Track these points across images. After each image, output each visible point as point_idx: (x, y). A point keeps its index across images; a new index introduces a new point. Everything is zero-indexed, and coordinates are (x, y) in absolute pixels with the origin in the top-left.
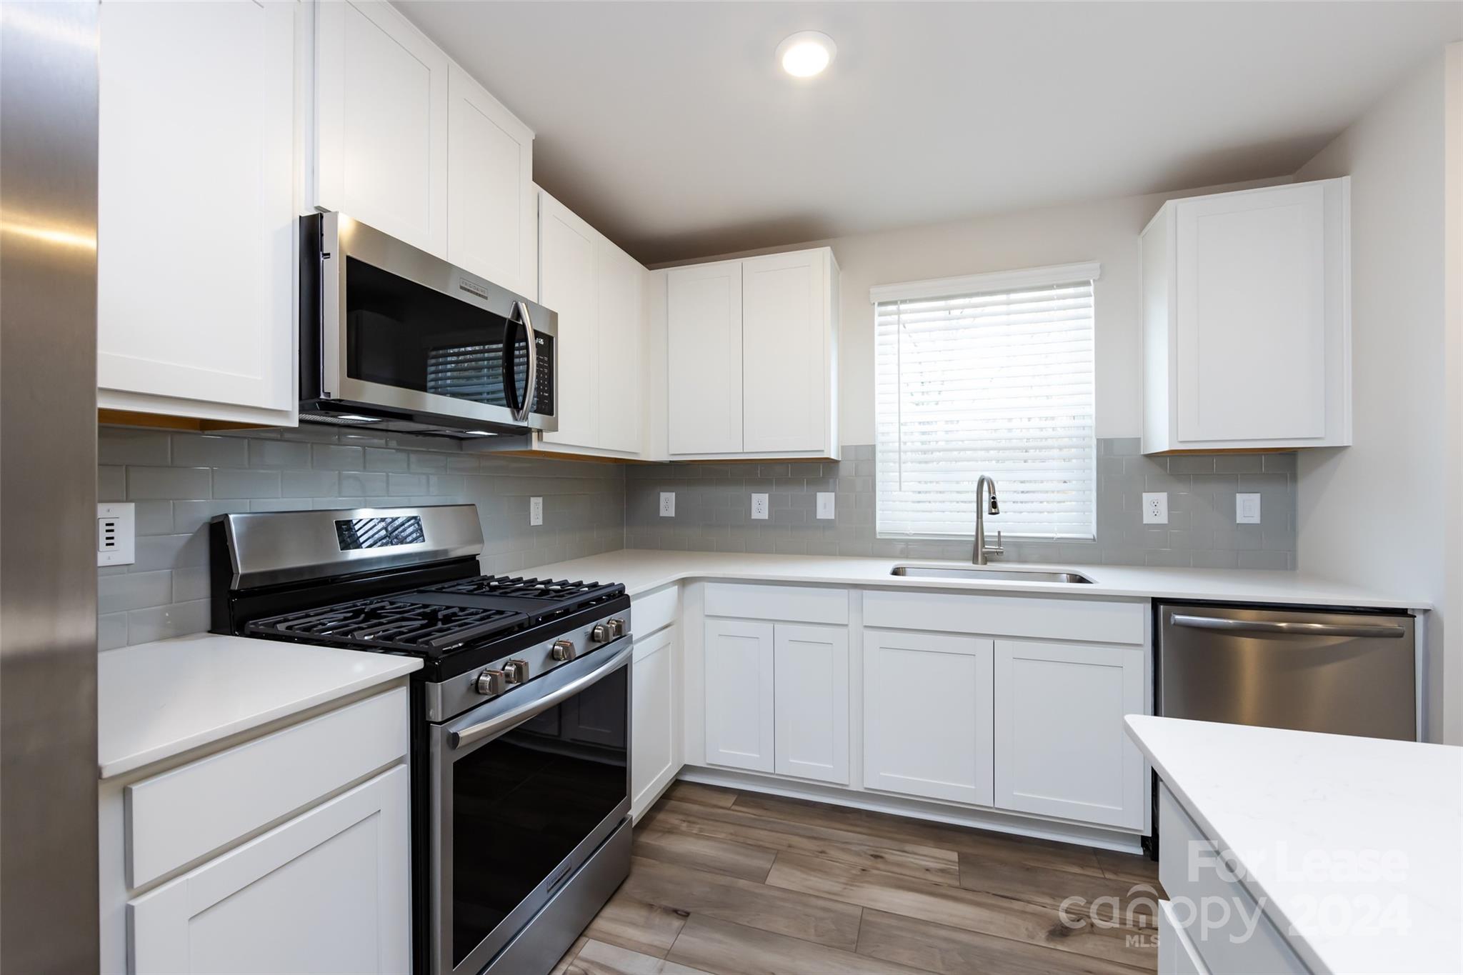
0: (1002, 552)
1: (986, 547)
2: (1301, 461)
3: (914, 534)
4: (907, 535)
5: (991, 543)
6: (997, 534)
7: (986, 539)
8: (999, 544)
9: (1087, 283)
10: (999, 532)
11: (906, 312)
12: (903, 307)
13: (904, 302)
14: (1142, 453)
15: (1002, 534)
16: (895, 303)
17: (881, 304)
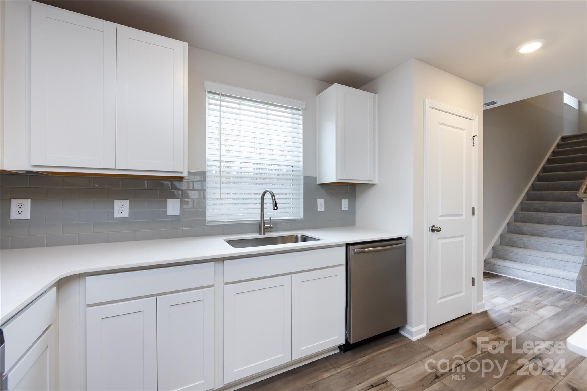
0: (272, 228)
1: (265, 226)
2: (358, 188)
3: (228, 221)
4: (224, 222)
5: (267, 223)
6: (269, 219)
7: (265, 222)
8: (270, 223)
9: (299, 110)
10: (270, 218)
11: (223, 101)
12: (223, 98)
13: (223, 95)
14: (317, 183)
15: (271, 219)
16: (218, 94)
17: (209, 92)
